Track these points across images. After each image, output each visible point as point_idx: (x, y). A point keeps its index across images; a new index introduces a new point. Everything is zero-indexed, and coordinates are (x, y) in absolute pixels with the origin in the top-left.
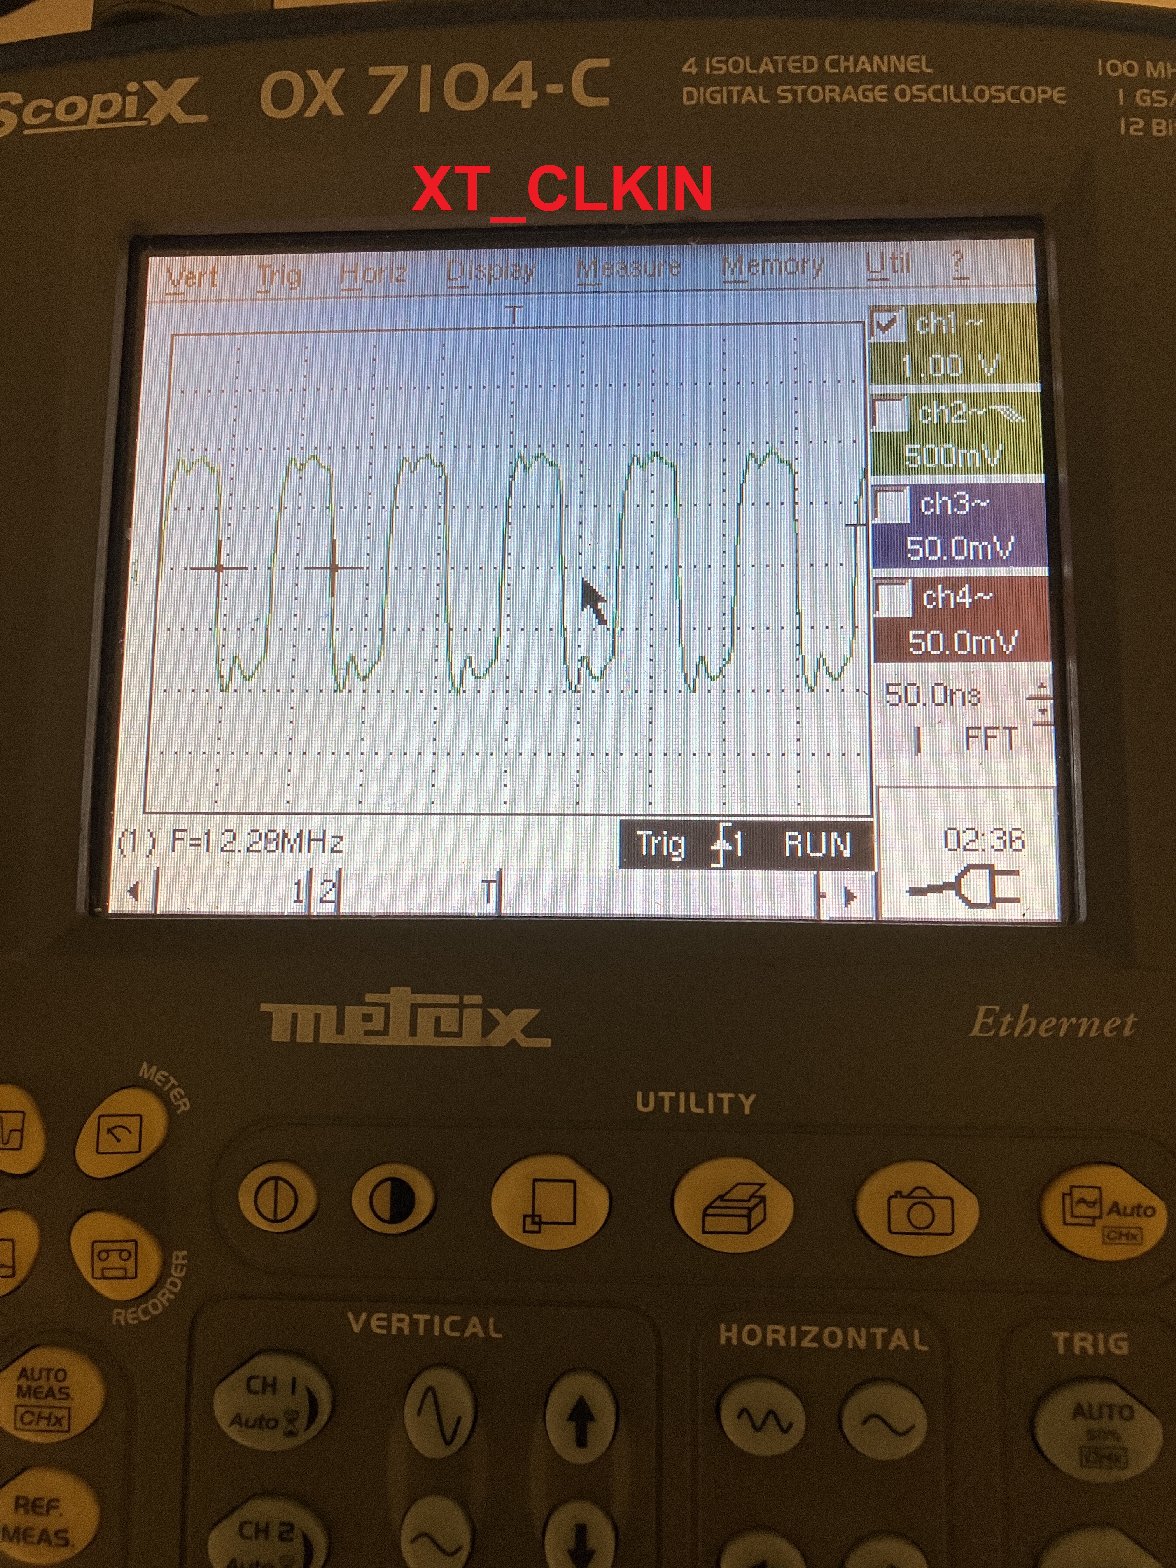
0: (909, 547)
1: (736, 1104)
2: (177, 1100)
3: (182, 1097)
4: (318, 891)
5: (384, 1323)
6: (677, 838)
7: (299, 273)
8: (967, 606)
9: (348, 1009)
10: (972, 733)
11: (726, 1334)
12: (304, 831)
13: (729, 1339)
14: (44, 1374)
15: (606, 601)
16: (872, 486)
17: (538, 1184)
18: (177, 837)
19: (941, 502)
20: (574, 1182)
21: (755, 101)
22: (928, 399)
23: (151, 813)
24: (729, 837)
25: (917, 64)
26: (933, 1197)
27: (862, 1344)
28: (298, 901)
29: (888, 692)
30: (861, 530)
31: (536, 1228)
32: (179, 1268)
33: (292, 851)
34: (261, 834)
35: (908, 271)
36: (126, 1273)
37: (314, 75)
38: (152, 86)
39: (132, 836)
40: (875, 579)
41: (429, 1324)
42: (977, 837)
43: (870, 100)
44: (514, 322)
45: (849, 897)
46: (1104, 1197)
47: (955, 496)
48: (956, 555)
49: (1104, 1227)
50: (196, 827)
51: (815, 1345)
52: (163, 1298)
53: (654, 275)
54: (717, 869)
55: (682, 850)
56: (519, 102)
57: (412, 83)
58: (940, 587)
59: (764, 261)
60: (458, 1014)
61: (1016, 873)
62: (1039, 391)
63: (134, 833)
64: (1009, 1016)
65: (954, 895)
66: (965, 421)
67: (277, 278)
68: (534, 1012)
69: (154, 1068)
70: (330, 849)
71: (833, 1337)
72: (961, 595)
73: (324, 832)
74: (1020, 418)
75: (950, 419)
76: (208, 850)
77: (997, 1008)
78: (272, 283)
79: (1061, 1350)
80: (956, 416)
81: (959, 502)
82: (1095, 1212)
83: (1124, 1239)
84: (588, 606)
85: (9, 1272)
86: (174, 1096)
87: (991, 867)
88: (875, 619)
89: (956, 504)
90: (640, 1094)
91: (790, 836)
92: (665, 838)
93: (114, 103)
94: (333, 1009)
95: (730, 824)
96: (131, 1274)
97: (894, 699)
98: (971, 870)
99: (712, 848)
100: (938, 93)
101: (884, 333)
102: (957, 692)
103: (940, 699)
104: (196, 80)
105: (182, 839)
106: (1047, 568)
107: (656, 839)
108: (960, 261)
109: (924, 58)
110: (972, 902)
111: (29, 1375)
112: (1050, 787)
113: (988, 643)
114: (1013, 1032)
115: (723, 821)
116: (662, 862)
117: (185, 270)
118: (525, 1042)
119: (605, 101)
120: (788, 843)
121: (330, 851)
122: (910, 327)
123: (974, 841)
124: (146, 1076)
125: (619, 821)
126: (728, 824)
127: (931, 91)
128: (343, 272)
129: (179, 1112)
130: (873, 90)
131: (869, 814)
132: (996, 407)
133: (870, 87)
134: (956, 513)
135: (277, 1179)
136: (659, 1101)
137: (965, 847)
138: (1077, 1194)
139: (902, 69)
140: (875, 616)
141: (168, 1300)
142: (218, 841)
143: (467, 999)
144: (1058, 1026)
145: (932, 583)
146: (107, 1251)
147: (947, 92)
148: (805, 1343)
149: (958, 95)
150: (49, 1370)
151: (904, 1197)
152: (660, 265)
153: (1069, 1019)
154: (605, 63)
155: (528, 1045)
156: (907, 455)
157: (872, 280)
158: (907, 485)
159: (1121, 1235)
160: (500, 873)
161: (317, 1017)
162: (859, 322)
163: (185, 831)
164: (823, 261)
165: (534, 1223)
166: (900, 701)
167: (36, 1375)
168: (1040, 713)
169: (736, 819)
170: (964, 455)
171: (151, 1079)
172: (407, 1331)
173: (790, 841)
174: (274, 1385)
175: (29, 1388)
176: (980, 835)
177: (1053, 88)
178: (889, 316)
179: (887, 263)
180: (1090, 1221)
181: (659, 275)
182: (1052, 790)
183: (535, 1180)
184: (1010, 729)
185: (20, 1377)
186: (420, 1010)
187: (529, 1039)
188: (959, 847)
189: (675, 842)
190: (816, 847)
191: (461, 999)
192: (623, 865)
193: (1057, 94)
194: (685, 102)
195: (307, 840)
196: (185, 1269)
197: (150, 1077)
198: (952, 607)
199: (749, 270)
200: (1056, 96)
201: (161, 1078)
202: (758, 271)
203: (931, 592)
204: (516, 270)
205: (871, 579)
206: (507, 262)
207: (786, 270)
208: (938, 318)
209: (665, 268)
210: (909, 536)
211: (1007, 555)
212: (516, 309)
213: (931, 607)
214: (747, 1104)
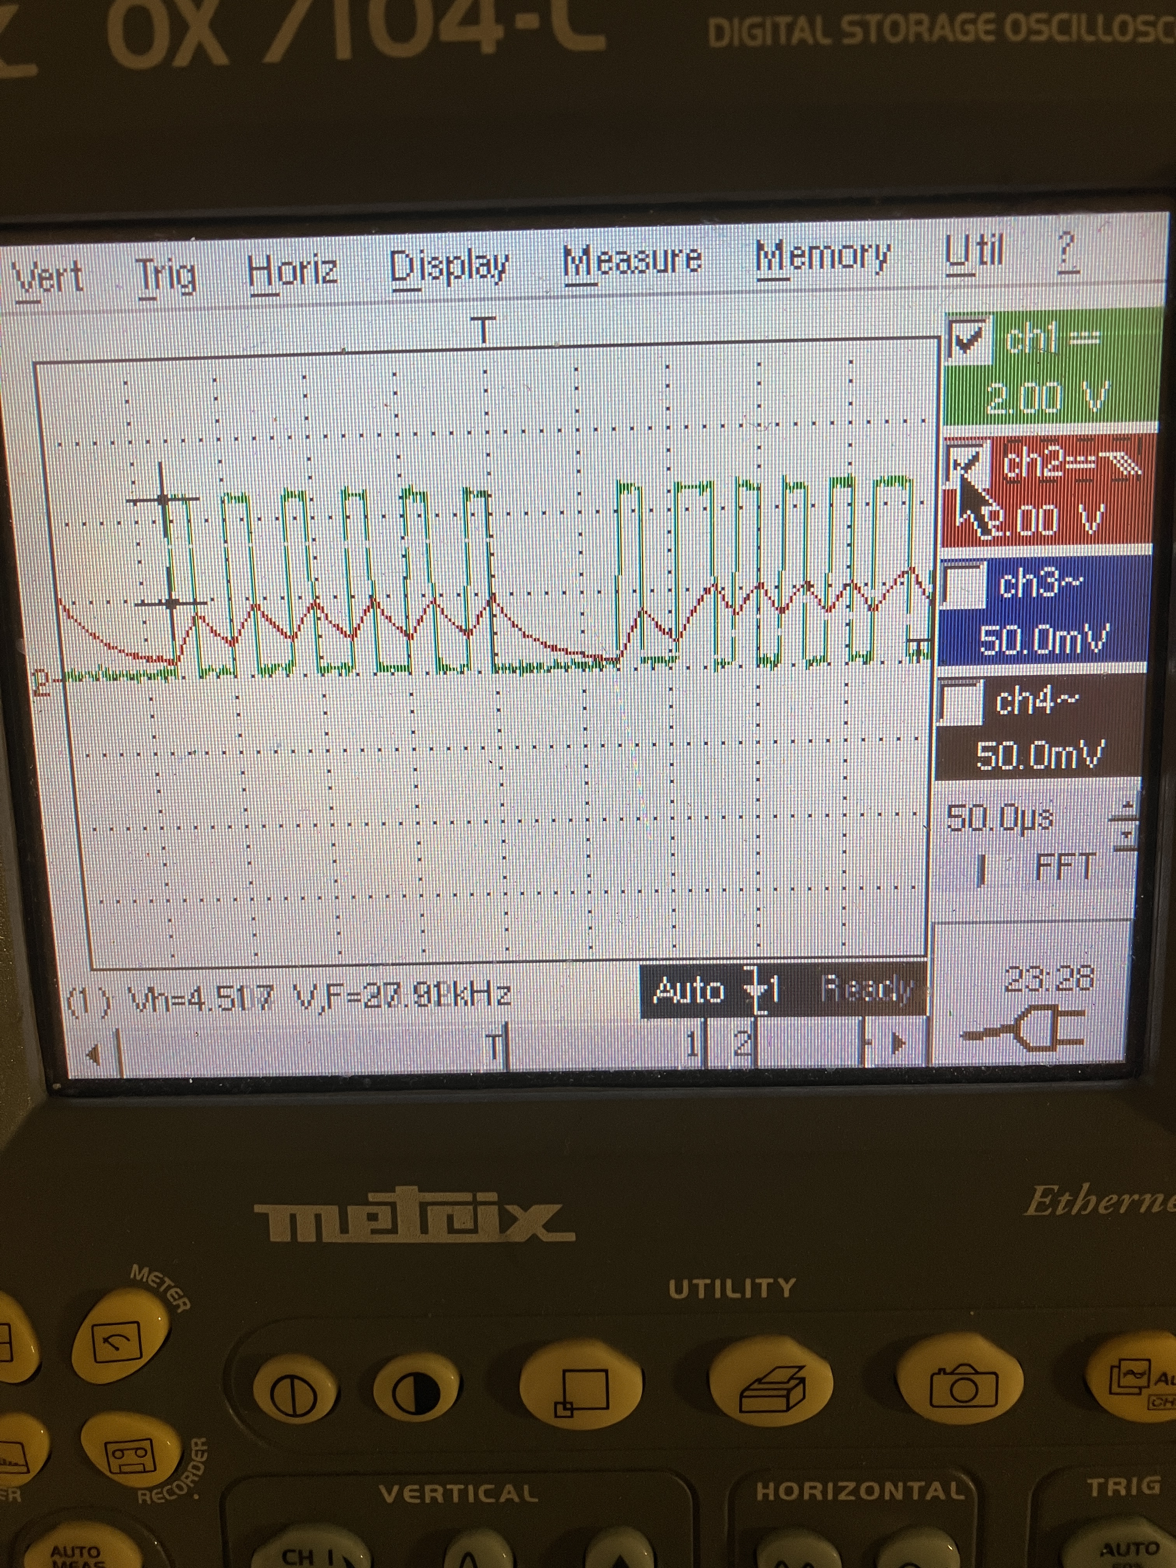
0: (983, 638)
1: (774, 1288)
2: (175, 1300)
3: (180, 1297)
5: (417, 1494)
7: (192, 270)
8: (1048, 712)
9: (350, 1209)
10: (1043, 860)
11: (765, 1491)
13: (766, 1496)
14: (77, 1552)
16: (942, 561)
17: (568, 1374)
19: (1025, 581)
20: (606, 1370)
21: (811, 41)
22: (1014, 444)
23: (100, 970)
24: (764, 981)
27: (899, 1496)
29: (950, 816)
31: (568, 1413)
32: (200, 1453)
35: (1000, 262)
36: (144, 1466)
39: (81, 995)
40: (939, 679)
41: (463, 1493)
42: (1041, 976)
43: (970, 38)
44: (484, 341)
45: (897, 1043)
46: (1153, 1370)
47: (1042, 573)
48: (1039, 648)
49: (1150, 1396)
51: (852, 1498)
52: (189, 1479)
53: (666, 270)
54: (751, 1016)
56: (477, 44)
58: (1017, 687)
59: (811, 249)
60: (472, 1211)
61: (1081, 1013)
62: (1157, 433)
63: (83, 992)
65: (1012, 1038)
66: (1061, 473)
67: (164, 277)
68: (554, 1209)
69: (146, 1270)
71: (870, 1491)
72: (1042, 698)
74: (1136, 468)
75: (1042, 472)
77: (1056, 1188)
78: (158, 286)
79: (1095, 1494)
81: (1046, 580)
82: (1143, 1382)
83: (1169, 1405)
85: (23, 1469)
87: (1054, 1008)
88: (938, 728)
89: (1043, 584)
90: (672, 1284)
91: (827, 979)
94: (334, 1210)
95: (766, 967)
96: (149, 1466)
97: (957, 823)
98: (1032, 1012)
99: (745, 991)
100: (1064, 27)
101: (965, 352)
102: (1030, 814)
103: (1009, 822)
106: (1146, 665)
108: (1068, 245)
110: (1031, 1045)
111: (62, 1552)
112: (1126, 920)
113: (1069, 754)
114: (1073, 1208)
115: (757, 964)
118: (547, 1237)
119: (599, 43)
122: (999, 344)
124: (138, 1278)
125: (638, 966)
126: (762, 967)
127: (1055, 22)
128: (251, 269)
129: (179, 1311)
130: (974, 22)
131: (922, 953)
132: (1107, 454)
133: (971, 16)
134: (1042, 594)
135: (292, 1377)
136: (694, 1288)
137: (1027, 987)
138: (1126, 1366)
140: (938, 724)
141: (192, 1481)
143: (481, 1196)
144: (1120, 1203)
145: (1006, 683)
146: (122, 1451)
147: (1078, 23)
148: (842, 1497)
149: (1092, 30)
150: (82, 1549)
151: (948, 1374)
152: (674, 255)
153: (1131, 1196)
155: (550, 1240)
157: (953, 276)
158: (985, 560)
159: (1166, 1401)
160: (505, 1028)
161: (318, 1217)
162: (934, 337)
164: (889, 248)
165: (565, 1408)
167: (69, 1552)
168: (1123, 836)
169: (772, 961)
171: (144, 1280)
172: (440, 1499)
173: (826, 984)
174: (310, 1557)
175: (64, 1563)
176: (1044, 973)
178: (972, 328)
179: (974, 251)
180: (1137, 1390)
181: (674, 270)
182: (1128, 922)
183: (564, 1371)
184: (1087, 855)
185: (52, 1555)
186: (429, 1208)
187: (550, 1234)
191: (475, 1196)
192: (643, 1017)
194: (713, 43)
196: (206, 1455)
197: (142, 1278)
198: (1030, 712)
199: (792, 263)
201: (154, 1279)
202: (803, 263)
203: (1006, 695)
204: (482, 265)
205: (935, 679)
206: (470, 250)
207: (840, 262)
208: (1035, 331)
209: (681, 261)
210: (983, 625)
211: (1100, 647)
212: (487, 322)
213: (1006, 712)
214: (787, 1288)
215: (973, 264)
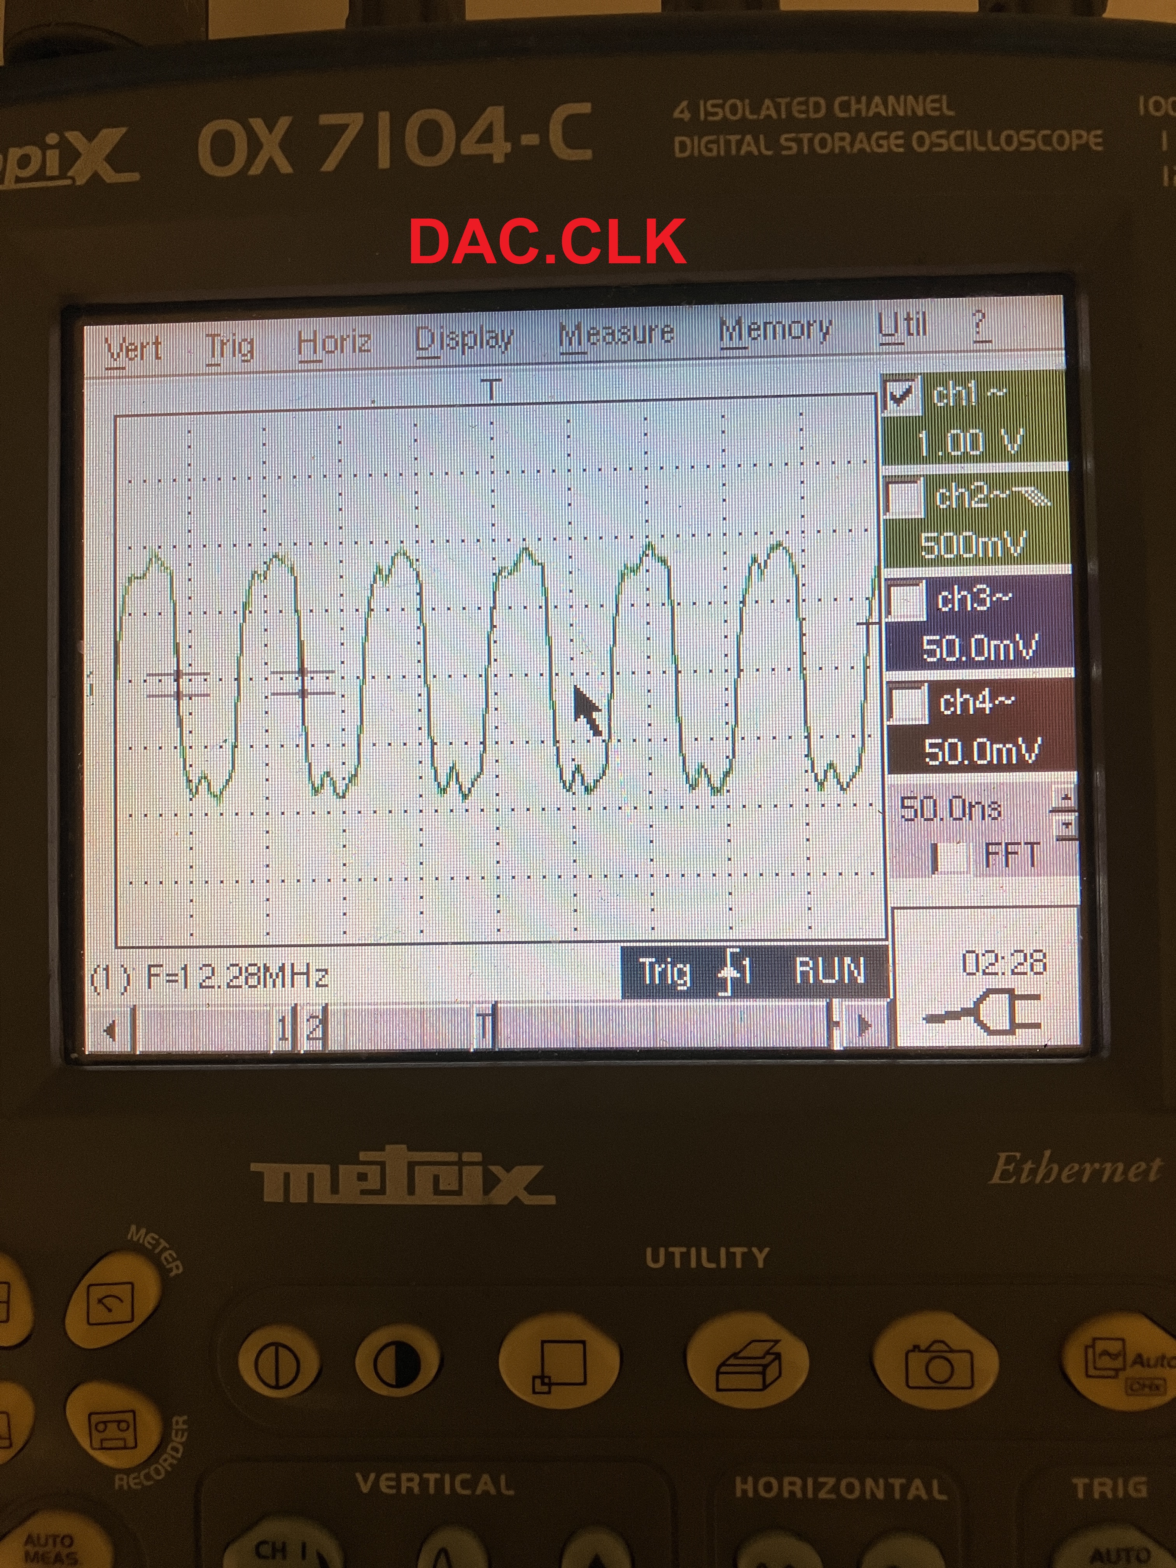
0: (926, 647)
1: (748, 1258)
2: (168, 1262)
3: (174, 1260)
4: (304, 1028)
5: (393, 1483)
6: (682, 966)
7: (251, 343)
8: (987, 712)
9: (342, 1168)
10: (992, 849)
11: (743, 1487)
12: (286, 965)
13: (744, 1492)
14: (51, 1541)
15: (601, 710)
16: (886, 579)
17: (546, 1345)
18: (152, 972)
19: (959, 596)
20: (583, 1342)
21: (756, 153)
22: (944, 481)
23: (124, 948)
24: (737, 964)
25: (937, 105)
26: (952, 1351)
27: (880, 1495)
28: (283, 1038)
29: (903, 807)
30: (874, 629)
31: (546, 1389)
32: (180, 1433)
33: (274, 986)
34: (241, 969)
35: (925, 333)
36: (125, 1442)
37: (258, 124)
38: (75, 137)
39: (105, 972)
40: (888, 683)
41: (439, 1483)
42: (997, 960)
43: (885, 150)
44: (491, 398)
45: (864, 1025)
46: (1128, 1351)
47: (975, 590)
48: (976, 656)
49: (1127, 1379)
50: (172, 961)
51: (833, 1496)
52: (166, 1463)
53: (644, 341)
54: (725, 997)
55: (688, 978)
56: (490, 156)
57: (368, 133)
58: (958, 690)
59: (765, 324)
60: (457, 1172)
61: (1037, 997)
62: (1067, 470)
63: (106, 969)
64: (1030, 1162)
65: (972, 1021)
66: (986, 505)
67: (228, 349)
68: (536, 1169)
69: (143, 1231)
70: (314, 983)
71: (850, 1488)
73: (308, 965)
74: (1046, 501)
75: (970, 504)
76: (186, 987)
77: (1018, 1155)
78: (222, 355)
79: (1081, 1495)
80: (976, 499)
81: (979, 596)
82: (1118, 1364)
83: (1147, 1390)
84: (582, 716)
85: (6, 1443)
86: (166, 1259)
87: (1010, 992)
88: (888, 726)
89: (976, 598)
90: (649, 1251)
91: (801, 962)
92: (669, 966)
93: (33, 158)
94: (327, 1168)
95: (738, 950)
96: (131, 1443)
97: (910, 814)
98: (991, 996)
99: (719, 975)
100: (960, 141)
101: (898, 405)
102: (977, 806)
103: (957, 813)
104: (124, 130)
105: (157, 975)
106: (1073, 669)
107: (660, 966)
108: (981, 321)
109: (944, 97)
110: (991, 1028)
111: (36, 1541)
112: (1073, 906)
113: (1009, 751)
114: (1035, 1177)
115: (730, 947)
116: (666, 991)
117: (124, 340)
118: (529, 1200)
119: (586, 155)
120: (799, 969)
121: (314, 986)
122: (926, 399)
123: (993, 964)
124: (135, 1239)
125: (619, 948)
126: (735, 950)
127: (952, 137)
128: (300, 341)
129: (172, 1275)
130: (887, 138)
131: (884, 937)
132: (1020, 489)
133: (885, 134)
134: (976, 608)
135: (277, 1345)
136: (670, 1256)
137: (984, 971)
138: (1100, 1346)
139: (920, 113)
140: (888, 723)
141: (171, 1465)
142: (196, 976)
143: (467, 1156)
144: (1081, 1173)
145: (949, 687)
146: (105, 1423)
147: (972, 137)
148: (822, 1495)
149: (983, 142)
150: (55, 1537)
151: (923, 1351)
152: (651, 330)
153: (1092, 1165)
154: (585, 108)
155: (531, 1203)
156: (923, 545)
157: (885, 344)
158: (923, 578)
159: (1144, 1386)
160: (495, 1007)
161: (311, 1177)
162: (871, 394)
163: (161, 966)
164: (830, 322)
165: (543, 1384)
166: (916, 816)
167: (43, 1541)
168: (1064, 826)
169: (744, 944)
170: (985, 543)
171: (141, 1241)
172: (416, 1490)
173: (801, 966)
174: (284, 1549)
175: (36, 1553)
176: (1000, 958)
177: (1088, 133)
178: (903, 386)
179: (903, 325)
180: (1112, 1373)
181: (650, 341)
182: (1075, 909)
183: (543, 1342)
184: (1032, 844)
185: (25, 1543)
186: (417, 1168)
187: (532, 1197)
188: (978, 970)
189: (680, 970)
190: (829, 974)
191: (460, 1157)
192: (626, 996)
193: (1093, 139)
194: (678, 155)
195: (290, 974)
196: (186, 1434)
197: (139, 1240)
198: (971, 712)
199: (750, 335)
200: (1092, 140)
201: (151, 1241)
202: (759, 336)
203: (948, 697)
204: (492, 338)
205: (884, 683)
206: (481, 328)
207: (790, 334)
208: (957, 388)
209: (656, 334)
210: (925, 635)
211: (1031, 654)
212: (494, 383)
213: (949, 713)
214: (760, 1257)
215: (901, 336)
